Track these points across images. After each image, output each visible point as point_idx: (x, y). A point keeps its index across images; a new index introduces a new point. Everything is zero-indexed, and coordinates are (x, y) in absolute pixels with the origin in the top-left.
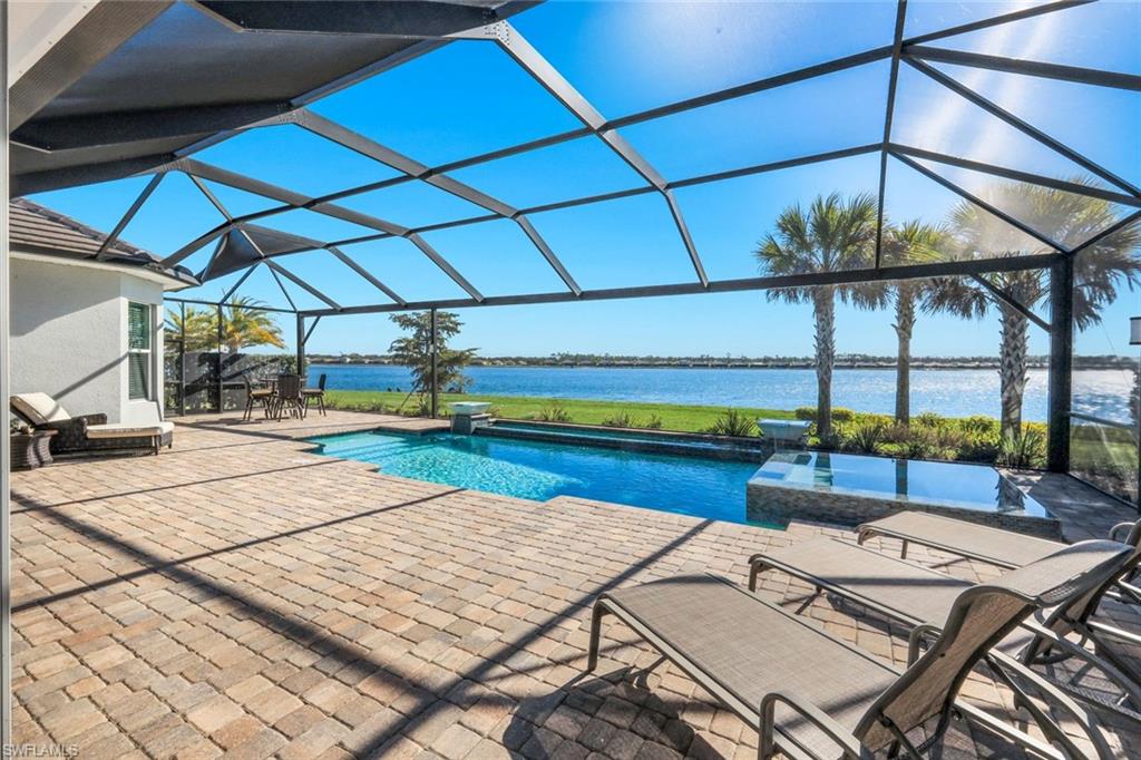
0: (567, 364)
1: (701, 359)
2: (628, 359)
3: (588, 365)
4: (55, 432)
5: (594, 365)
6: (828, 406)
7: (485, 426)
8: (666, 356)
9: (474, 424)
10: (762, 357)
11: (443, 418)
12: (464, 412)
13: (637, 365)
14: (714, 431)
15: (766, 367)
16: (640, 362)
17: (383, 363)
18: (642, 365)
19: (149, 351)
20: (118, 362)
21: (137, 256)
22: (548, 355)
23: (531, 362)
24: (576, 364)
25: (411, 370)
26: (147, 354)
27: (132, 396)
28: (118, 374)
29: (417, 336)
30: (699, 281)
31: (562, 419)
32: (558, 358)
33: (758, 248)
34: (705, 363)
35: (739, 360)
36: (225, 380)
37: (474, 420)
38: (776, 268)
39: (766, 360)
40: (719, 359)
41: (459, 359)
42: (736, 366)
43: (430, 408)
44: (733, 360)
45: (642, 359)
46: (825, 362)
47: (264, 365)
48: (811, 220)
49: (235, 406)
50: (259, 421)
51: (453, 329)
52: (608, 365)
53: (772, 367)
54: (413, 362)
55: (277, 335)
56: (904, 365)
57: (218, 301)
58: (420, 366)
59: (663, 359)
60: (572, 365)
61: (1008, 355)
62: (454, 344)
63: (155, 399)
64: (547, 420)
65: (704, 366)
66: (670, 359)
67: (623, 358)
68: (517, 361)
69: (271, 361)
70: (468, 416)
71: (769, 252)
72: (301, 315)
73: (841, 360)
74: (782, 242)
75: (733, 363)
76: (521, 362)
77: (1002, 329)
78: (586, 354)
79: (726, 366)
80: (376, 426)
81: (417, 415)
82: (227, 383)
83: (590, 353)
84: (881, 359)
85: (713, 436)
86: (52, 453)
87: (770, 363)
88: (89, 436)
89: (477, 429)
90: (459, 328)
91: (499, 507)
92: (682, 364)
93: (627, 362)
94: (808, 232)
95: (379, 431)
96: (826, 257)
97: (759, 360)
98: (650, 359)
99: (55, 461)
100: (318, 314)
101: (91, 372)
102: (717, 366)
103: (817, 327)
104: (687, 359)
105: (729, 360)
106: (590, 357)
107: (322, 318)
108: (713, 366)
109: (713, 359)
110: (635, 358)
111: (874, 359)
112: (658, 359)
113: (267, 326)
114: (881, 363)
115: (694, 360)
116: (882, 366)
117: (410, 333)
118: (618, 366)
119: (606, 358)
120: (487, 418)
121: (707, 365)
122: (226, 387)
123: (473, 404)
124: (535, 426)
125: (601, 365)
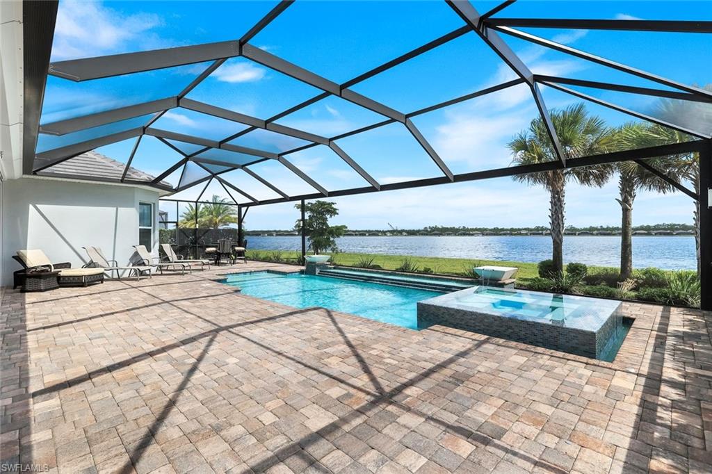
12: (312, 261)
17: (295, 235)
19: (151, 228)
26: (150, 230)
30: (445, 175)
32: (429, 230)
37: (318, 265)
51: (333, 212)
56: (625, 232)
57: (195, 200)
62: (332, 222)
65: (539, 234)
72: (240, 206)
73: (662, 229)
78: (449, 227)
83: (452, 226)
90: (337, 211)
100: (248, 205)
107: (250, 207)
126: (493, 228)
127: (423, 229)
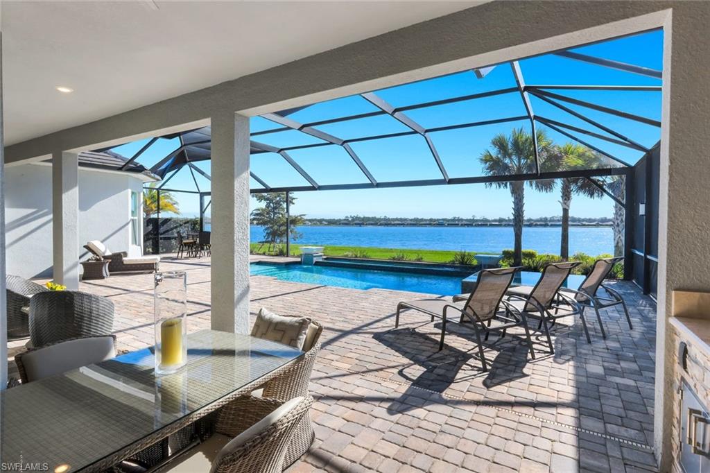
0: (356, 224)
1: (454, 220)
2: (401, 220)
3: (372, 224)
4: (110, 261)
5: (376, 224)
6: (521, 249)
7: (321, 260)
8: (429, 218)
9: (315, 260)
10: (497, 218)
11: (294, 256)
12: (308, 252)
13: (408, 224)
14: (453, 262)
15: (500, 225)
16: (410, 222)
18: (411, 224)
19: (136, 218)
20: (128, 224)
21: (138, 167)
22: (343, 217)
23: (331, 222)
24: (363, 224)
25: (264, 228)
26: (136, 220)
27: (133, 243)
28: (127, 230)
29: (268, 206)
30: (443, 178)
31: (364, 256)
32: (350, 219)
33: (480, 156)
34: (457, 222)
35: (480, 221)
36: (161, 234)
37: (315, 256)
38: (491, 168)
39: (501, 220)
40: (467, 220)
41: (294, 221)
42: (479, 225)
43: (285, 250)
44: (477, 221)
45: (411, 220)
46: (518, 222)
47: (181, 225)
48: (511, 140)
49: (164, 250)
50: (186, 258)
51: (291, 202)
52: (387, 225)
53: (505, 226)
54: (264, 223)
55: (175, 205)
56: (565, 225)
57: (158, 187)
58: (269, 225)
59: (426, 220)
60: (360, 225)
61: (617, 219)
63: (140, 245)
64: (356, 257)
65: (456, 225)
66: (431, 220)
67: (397, 219)
68: (321, 221)
69: (185, 223)
70: (312, 254)
71: (487, 159)
72: (202, 195)
74: (494, 152)
75: (477, 223)
76: (324, 222)
77: (614, 205)
78: (370, 216)
79: (471, 225)
80: (257, 261)
81: (277, 255)
82: (162, 236)
83: (373, 216)
84: (584, 220)
85: (452, 265)
86: (110, 271)
87: (504, 223)
88: (125, 263)
89: (316, 262)
90: (294, 201)
91: (347, 292)
92: (440, 223)
93: (400, 222)
94: (510, 147)
95: (259, 263)
96: (519, 162)
97: (495, 221)
98: (416, 220)
99: (111, 275)
101: (117, 229)
102: (465, 225)
103: (514, 203)
104: (443, 220)
105: (473, 220)
106: (374, 219)
108: (462, 225)
109: (462, 220)
110: (406, 220)
111: (579, 220)
112: (422, 220)
113: (169, 200)
114: (584, 223)
115: (448, 220)
116: (584, 225)
117: (263, 205)
118: (394, 225)
119: (385, 219)
120: (321, 256)
121: (458, 225)
122: (161, 239)
123: (314, 248)
124: (350, 260)
125: (381, 225)
126: (413, 218)
127: (344, 218)
